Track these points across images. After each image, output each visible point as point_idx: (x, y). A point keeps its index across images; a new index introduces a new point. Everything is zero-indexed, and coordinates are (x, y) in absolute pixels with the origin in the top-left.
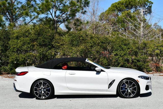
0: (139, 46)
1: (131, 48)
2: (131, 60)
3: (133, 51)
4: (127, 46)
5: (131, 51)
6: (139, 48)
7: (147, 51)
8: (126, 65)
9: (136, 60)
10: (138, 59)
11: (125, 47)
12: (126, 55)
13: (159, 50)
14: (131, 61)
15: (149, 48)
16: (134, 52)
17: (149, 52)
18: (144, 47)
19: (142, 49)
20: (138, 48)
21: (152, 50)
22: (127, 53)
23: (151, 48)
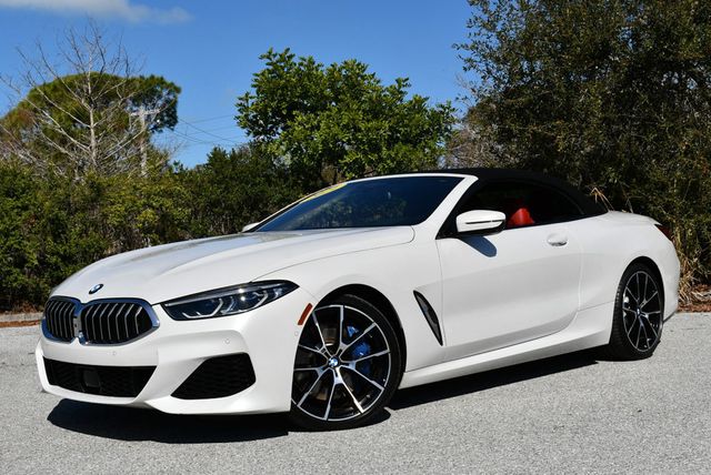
0: (67, 196)
1: (34, 205)
2: (35, 256)
3: (42, 216)
4: (18, 199)
5: (36, 218)
6: (69, 204)
7: (105, 216)
8: (16, 280)
9: (58, 253)
11: (10, 202)
12: (13, 236)
13: (153, 208)
14: (36, 263)
15: (113, 204)
16: (49, 219)
17: (113, 221)
18: (94, 200)
20: (65, 204)
21: (126, 210)
22: (17, 227)
23: (124, 202)
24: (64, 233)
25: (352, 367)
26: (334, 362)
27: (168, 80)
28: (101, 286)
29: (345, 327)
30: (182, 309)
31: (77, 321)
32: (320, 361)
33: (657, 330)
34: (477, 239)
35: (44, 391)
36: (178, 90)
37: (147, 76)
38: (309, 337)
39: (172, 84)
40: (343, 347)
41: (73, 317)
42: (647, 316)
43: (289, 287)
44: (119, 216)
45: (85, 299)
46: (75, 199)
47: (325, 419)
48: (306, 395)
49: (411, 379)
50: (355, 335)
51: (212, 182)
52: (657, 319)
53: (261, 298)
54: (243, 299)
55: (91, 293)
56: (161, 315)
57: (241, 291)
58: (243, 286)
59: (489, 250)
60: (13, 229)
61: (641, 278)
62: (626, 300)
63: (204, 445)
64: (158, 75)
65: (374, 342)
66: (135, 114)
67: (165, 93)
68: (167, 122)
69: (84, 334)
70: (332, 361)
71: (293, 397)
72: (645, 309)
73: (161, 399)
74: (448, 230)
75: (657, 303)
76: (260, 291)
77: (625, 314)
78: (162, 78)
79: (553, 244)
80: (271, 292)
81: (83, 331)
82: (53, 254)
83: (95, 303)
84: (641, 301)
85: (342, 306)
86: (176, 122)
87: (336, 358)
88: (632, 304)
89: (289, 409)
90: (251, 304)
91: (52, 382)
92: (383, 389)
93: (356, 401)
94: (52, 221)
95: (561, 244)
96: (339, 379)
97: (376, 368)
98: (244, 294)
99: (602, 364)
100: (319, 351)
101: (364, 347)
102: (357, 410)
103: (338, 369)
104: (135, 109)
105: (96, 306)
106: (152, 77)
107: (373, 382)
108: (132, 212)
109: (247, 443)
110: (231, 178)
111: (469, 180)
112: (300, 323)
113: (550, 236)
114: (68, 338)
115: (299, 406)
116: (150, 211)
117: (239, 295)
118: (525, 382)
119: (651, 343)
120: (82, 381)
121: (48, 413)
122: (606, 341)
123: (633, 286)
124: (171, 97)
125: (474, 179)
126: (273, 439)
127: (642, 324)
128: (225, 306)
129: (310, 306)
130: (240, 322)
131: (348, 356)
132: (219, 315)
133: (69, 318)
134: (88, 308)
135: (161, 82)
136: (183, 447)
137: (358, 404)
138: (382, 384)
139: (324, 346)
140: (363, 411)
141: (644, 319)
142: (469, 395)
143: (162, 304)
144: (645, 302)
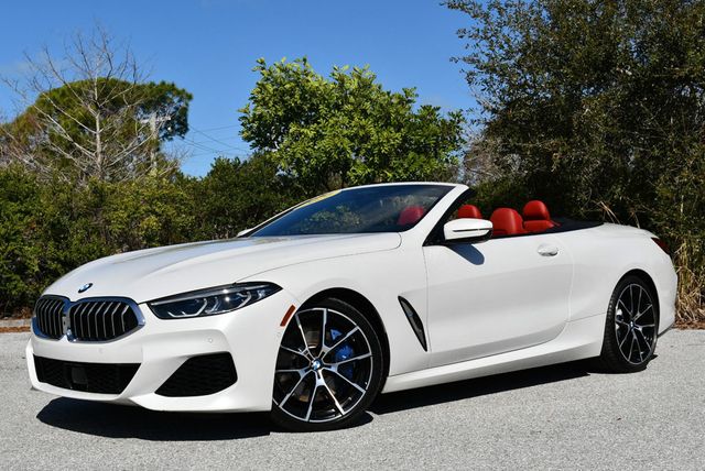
0: (69, 201)
2: (36, 262)
3: (44, 220)
4: (22, 204)
5: (38, 223)
6: (72, 210)
7: (108, 222)
9: (58, 259)
10: (66, 257)
11: (13, 206)
12: (15, 240)
13: (157, 215)
14: (37, 269)
15: (116, 210)
16: (51, 224)
17: (116, 228)
18: (97, 206)
19: (85, 216)
20: (66, 209)
21: (128, 217)
22: (18, 232)
23: (126, 207)
24: (65, 238)
25: (334, 369)
26: (316, 364)
27: (179, 87)
28: (91, 285)
29: (328, 330)
30: (168, 308)
31: (66, 319)
32: (303, 362)
33: (651, 343)
34: (464, 247)
35: (33, 389)
36: (190, 97)
37: (158, 82)
38: (291, 339)
39: (184, 91)
40: (326, 349)
41: (62, 315)
42: (640, 329)
43: (272, 288)
44: (121, 223)
45: (75, 297)
46: (78, 204)
47: (306, 420)
48: (288, 396)
49: (394, 383)
50: (338, 338)
51: (215, 189)
52: (651, 332)
53: (245, 299)
54: (227, 299)
55: (80, 291)
56: (146, 313)
57: (226, 291)
58: (228, 287)
59: (477, 259)
60: (15, 234)
61: (635, 291)
62: (619, 312)
63: (187, 442)
64: (169, 82)
65: (357, 345)
66: (146, 121)
67: (176, 100)
68: (178, 130)
69: (73, 331)
70: (315, 364)
71: (274, 396)
72: (639, 322)
73: (145, 395)
74: (436, 237)
75: (652, 316)
76: (244, 292)
77: (617, 327)
78: (173, 85)
79: (544, 254)
80: (254, 293)
81: (72, 328)
82: (53, 260)
83: (84, 302)
84: (635, 314)
85: (325, 310)
86: (187, 130)
87: (319, 360)
88: (626, 317)
89: (270, 409)
90: (235, 304)
91: (41, 378)
92: (364, 392)
93: (337, 404)
94: (53, 225)
95: (551, 254)
96: (321, 382)
97: (359, 371)
98: (228, 295)
99: (593, 376)
100: (302, 353)
101: (347, 350)
102: (338, 411)
103: (320, 371)
104: (145, 116)
105: (84, 305)
106: (163, 83)
107: (355, 385)
108: (134, 218)
109: (228, 441)
110: (236, 186)
111: (460, 189)
112: (283, 324)
113: (541, 246)
114: (57, 336)
115: (281, 406)
116: (153, 217)
117: (224, 296)
118: (513, 392)
119: (644, 356)
120: (70, 378)
121: (38, 412)
122: (597, 352)
123: (626, 298)
124: (182, 104)
125: (466, 188)
126: (255, 439)
127: (635, 337)
128: (210, 306)
129: (292, 308)
130: (223, 322)
131: (330, 358)
132: (203, 314)
133: (58, 317)
134: (77, 306)
135: (172, 88)
136: (166, 444)
137: (340, 407)
138: (364, 387)
139: (307, 349)
140: (344, 413)
141: (637, 332)
142: (455, 402)
143: (148, 303)
144: (639, 315)
